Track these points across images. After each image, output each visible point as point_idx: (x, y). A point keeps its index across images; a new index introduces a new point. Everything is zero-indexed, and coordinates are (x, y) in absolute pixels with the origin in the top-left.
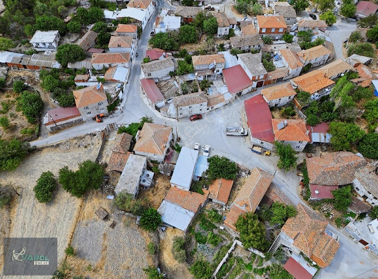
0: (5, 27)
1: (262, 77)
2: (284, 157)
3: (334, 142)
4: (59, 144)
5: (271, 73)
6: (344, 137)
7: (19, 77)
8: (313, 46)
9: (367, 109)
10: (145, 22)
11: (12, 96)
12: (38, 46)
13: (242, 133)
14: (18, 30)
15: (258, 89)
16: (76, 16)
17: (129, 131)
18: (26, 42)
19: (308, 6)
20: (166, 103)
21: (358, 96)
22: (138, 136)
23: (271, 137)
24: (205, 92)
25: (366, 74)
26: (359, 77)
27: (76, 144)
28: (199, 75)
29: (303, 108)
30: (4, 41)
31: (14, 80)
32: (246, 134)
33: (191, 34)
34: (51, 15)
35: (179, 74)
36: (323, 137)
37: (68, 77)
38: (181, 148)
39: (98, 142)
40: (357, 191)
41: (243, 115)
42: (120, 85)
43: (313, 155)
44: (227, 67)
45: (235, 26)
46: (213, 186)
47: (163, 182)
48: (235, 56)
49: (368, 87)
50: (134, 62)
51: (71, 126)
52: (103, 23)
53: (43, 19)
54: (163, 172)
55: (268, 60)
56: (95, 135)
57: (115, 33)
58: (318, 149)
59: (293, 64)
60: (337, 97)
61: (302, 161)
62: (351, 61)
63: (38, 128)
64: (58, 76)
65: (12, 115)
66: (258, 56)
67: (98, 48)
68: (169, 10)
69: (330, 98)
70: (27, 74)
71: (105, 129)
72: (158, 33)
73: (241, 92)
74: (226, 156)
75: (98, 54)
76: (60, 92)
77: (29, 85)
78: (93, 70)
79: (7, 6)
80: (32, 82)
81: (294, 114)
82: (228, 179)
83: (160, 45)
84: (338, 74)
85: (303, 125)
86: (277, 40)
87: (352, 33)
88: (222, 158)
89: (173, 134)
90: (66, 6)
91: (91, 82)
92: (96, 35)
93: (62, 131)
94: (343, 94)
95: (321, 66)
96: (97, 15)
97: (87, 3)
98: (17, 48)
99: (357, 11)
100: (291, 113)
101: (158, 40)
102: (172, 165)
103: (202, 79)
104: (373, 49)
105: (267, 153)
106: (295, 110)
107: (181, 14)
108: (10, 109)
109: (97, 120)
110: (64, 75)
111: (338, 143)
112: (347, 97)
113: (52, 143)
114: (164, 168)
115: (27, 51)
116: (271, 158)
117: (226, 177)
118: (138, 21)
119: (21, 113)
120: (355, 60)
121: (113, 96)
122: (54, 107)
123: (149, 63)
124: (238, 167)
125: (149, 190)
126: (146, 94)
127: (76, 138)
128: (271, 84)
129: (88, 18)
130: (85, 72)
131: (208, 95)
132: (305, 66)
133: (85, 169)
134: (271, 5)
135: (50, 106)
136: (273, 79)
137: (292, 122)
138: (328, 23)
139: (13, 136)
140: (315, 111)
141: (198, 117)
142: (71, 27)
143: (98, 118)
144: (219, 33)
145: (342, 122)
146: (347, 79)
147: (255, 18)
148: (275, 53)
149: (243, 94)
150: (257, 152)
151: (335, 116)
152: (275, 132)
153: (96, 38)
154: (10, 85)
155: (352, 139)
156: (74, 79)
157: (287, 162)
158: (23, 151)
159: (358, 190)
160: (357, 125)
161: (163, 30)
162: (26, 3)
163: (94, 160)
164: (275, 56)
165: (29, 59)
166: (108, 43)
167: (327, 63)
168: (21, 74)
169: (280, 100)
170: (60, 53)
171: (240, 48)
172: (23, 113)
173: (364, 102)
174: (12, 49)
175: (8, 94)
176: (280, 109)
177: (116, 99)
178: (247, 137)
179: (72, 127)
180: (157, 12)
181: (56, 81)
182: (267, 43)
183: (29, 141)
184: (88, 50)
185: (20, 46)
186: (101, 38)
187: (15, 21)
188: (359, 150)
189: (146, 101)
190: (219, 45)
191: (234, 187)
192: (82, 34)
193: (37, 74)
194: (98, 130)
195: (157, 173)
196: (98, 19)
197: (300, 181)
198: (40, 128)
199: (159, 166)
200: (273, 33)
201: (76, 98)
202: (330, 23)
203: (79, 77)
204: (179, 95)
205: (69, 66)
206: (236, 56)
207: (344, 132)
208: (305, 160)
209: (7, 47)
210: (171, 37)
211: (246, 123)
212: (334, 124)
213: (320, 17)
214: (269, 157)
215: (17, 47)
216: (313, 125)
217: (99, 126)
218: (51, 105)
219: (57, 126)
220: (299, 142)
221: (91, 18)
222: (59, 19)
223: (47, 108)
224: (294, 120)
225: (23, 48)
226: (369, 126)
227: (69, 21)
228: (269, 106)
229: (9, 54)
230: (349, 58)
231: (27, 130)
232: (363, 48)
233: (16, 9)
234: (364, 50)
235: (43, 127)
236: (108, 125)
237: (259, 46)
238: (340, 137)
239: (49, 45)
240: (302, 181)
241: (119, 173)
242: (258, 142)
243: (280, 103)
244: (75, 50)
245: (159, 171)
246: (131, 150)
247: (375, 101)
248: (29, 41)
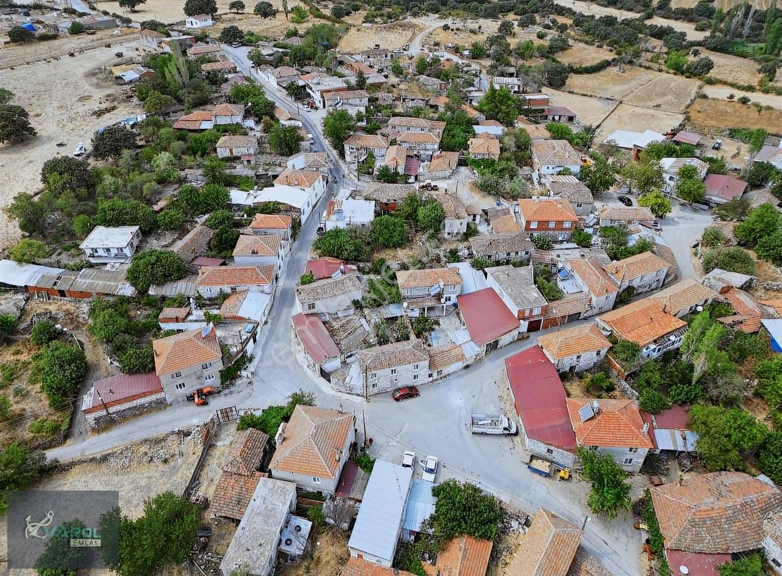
0: (37, 221)
1: (537, 312)
2: (601, 485)
3: (704, 450)
4: (109, 455)
5: (555, 304)
6: (725, 440)
7: (47, 313)
8: (632, 253)
9: (762, 378)
10: (308, 211)
11: (25, 350)
12: (96, 254)
13: (505, 429)
14: (60, 225)
15: (532, 334)
16: (177, 200)
17: (261, 423)
18: (73, 247)
19: (613, 182)
20: (344, 363)
21: (740, 350)
22: (280, 435)
23: (567, 438)
24: (424, 341)
25: (746, 306)
26: (735, 314)
27: (146, 454)
28: (411, 307)
29: (628, 375)
30: (30, 245)
31: (35, 319)
32: (513, 431)
33: (394, 231)
34: (128, 198)
35: (371, 305)
36: (680, 440)
37: (146, 313)
38: (374, 462)
39: (193, 448)
40: (777, 568)
41: (506, 390)
42: (250, 326)
43: (664, 479)
44: (466, 292)
45: (478, 217)
46: (446, 554)
47: (333, 545)
48: (481, 272)
49: (756, 333)
50: (281, 283)
51: (140, 415)
52: (226, 213)
53: (113, 205)
54: (332, 521)
55: (546, 279)
56: (187, 434)
57: (248, 230)
58: (673, 465)
59: (598, 287)
60: (696, 354)
61: (641, 494)
62: (713, 281)
63: (68, 420)
64: (126, 311)
65: (18, 392)
66: (527, 272)
67: (212, 257)
68: (353, 189)
69: (682, 354)
70: (64, 308)
71: (212, 419)
72: (331, 230)
73: (497, 341)
74: (474, 481)
75: (211, 268)
76: (125, 343)
77: (65, 329)
78: (199, 298)
79: (49, 183)
80: (72, 323)
81: (610, 389)
82: (480, 536)
83: (334, 251)
84: (692, 307)
85: (633, 412)
86: (562, 242)
87: (706, 230)
88: (464, 486)
89: (356, 430)
90: (159, 183)
91: (191, 321)
92: (212, 233)
93: (118, 426)
94: (708, 346)
95: (654, 292)
96: (217, 197)
97: (200, 178)
98: (54, 259)
99: (708, 192)
100: (604, 385)
101: (331, 241)
102: (351, 503)
103: (416, 314)
104: (751, 259)
105: (562, 474)
106: (613, 380)
107: (374, 196)
108: (18, 377)
109: (196, 400)
110: (138, 309)
111: (715, 451)
112: (717, 352)
113: (94, 452)
114: (335, 511)
115: (72, 263)
116: (573, 485)
117: (474, 532)
118: (294, 208)
119: (38, 386)
120: (720, 279)
121: (234, 350)
122: (109, 374)
123: (313, 285)
124: (501, 508)
125: (299, 566)
126: (302, 344)
127: (146, 441)
128: (557, 325)
129: (198, 204)
130: (182, 302)
131: (429, 345)
132: (623, 292)
133: (157, 513)
134: (543, 181)
135: (102, 372)
136: (560, 315)
137: (609, 405)
138: (656, 213)
139: (12, 439)
140: (654, 382)
141: (410, 392)
142: (165, 219)
143: (199, 397)
144: (447, 230)
145: (714, 404)
146: (711, 317)
147: (515, 202)
148: (560, 265)
149: (501, 344)
150: (540, 473)
151: (698, 393)
152: (575, 426)
153: (211, 239)
154: (26, 330)
155: (742, 443)
156: (157, 317)
157: (609, 497)
158: (28, 472)
159: (779, 565)
160: (747, 413)
161: (342, 225)
162: (85, 179)
163: (179, 492)
164: (560, 271)
165: (73, 278)
166: (233, 247)
167: (664, 286)
168: (53, 308)
169: (578, 357)
170: (138, 266)
171: (490, 257)
172: (42, 388)
173: (752, 363)
174: (43, 261)
175: (19, 348)
176: (580, 376)
177: (241, 355)
178: (517, 439)
179: (140, 418)
180: (331, 193)
181: (122, 321)
182: (541, 248)
183: (45, 449)
184: (193, 260)
185: (60, 254)
186: (221, 239)
187: (57, 209)
188: (763, 468)
189: (302, 358)
190: (448, 250)
191: (495, 557)
192: (183, 232)
193: (85, 308)
194: (195, 421)
195: (319, 523)
196: (218, 205)
197: (644, 541)
198: (71, 419)
199: (325, 505)
200: (554, 229)
201: (157, 355)
202: (660, 211)
203: (168, 312)
204: (370, 346)
205: (152, 291)
206: (484, 271)
207: (724, 430)
208: (647, 492)
209: (34, 256)
210: (356, 237)
211: (513, 406)
212: (699, 409)
213: (638, 201)
214: (568, 484)
215: (54, 256)
216: (656, 413)
217: (199, 413)
218: (103, 370)
219: (109, 414)
220: (631, 450)
221: (205, 203)
222: (143, 205)
223: (95, 375)
224: (612, 401)
225: (64, 258)
226: (775, 415)
227: (162, 210)
228: (558, 371)
229: (35, 270)
230: (707, 276)
231: (45, 424)
232: (732, 257)
233: (64, 188)
234: (734, 260)
235: (79, 416)
236: (219, 413)
237: (527, 253)
238: (716, 438)
239: (116, 252)
240: (648, 541)
241: (233, 522)
242: (541, 448)
243: (581, 364)
244: (167, 261)
245: (323, 517)
246: (263, 468)
247: (776, 361)
248: (79, 245)
